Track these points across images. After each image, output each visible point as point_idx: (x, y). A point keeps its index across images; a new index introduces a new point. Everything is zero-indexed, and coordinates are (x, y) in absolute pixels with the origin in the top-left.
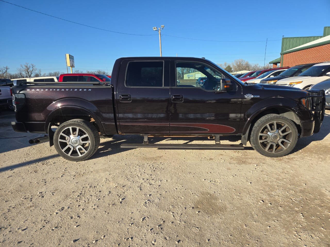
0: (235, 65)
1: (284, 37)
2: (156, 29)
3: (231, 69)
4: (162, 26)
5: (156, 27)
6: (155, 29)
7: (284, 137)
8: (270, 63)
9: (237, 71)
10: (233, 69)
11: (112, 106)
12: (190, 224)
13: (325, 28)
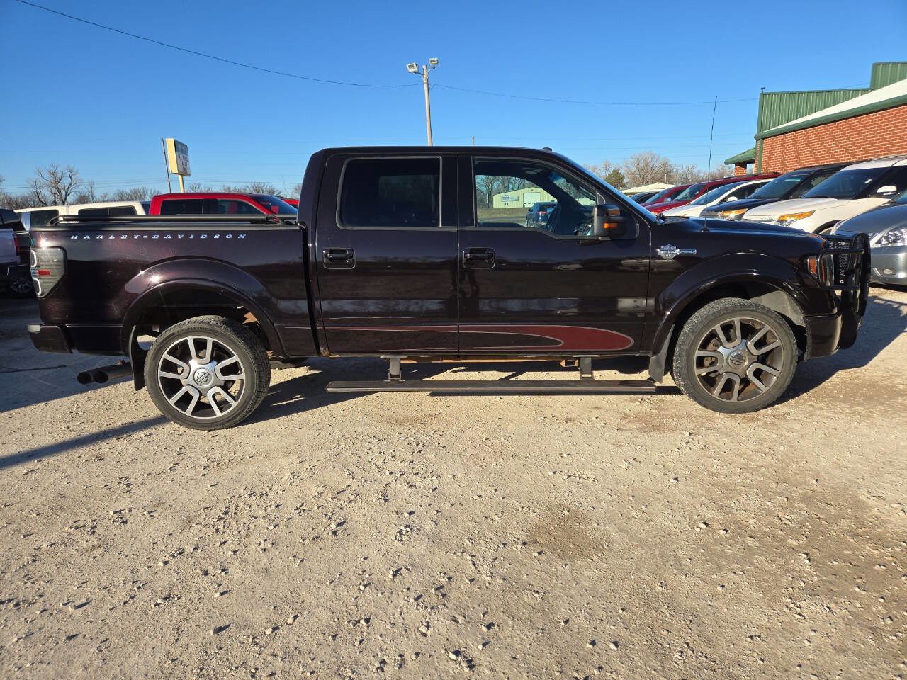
0: (635, 169)
1: (765, 91)
2: (416, 69)
3: (621, 179)
4: (431, 61)
5: (414, 64)
6: (412, 70)
7: (763, 359)
8: (727, 163)
9: (638, 185)
10: (626, 180)
11: (303, 282)
12: (517, 582)
13: (876, 66)
